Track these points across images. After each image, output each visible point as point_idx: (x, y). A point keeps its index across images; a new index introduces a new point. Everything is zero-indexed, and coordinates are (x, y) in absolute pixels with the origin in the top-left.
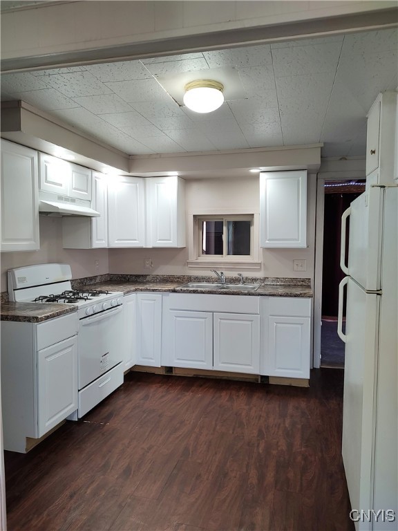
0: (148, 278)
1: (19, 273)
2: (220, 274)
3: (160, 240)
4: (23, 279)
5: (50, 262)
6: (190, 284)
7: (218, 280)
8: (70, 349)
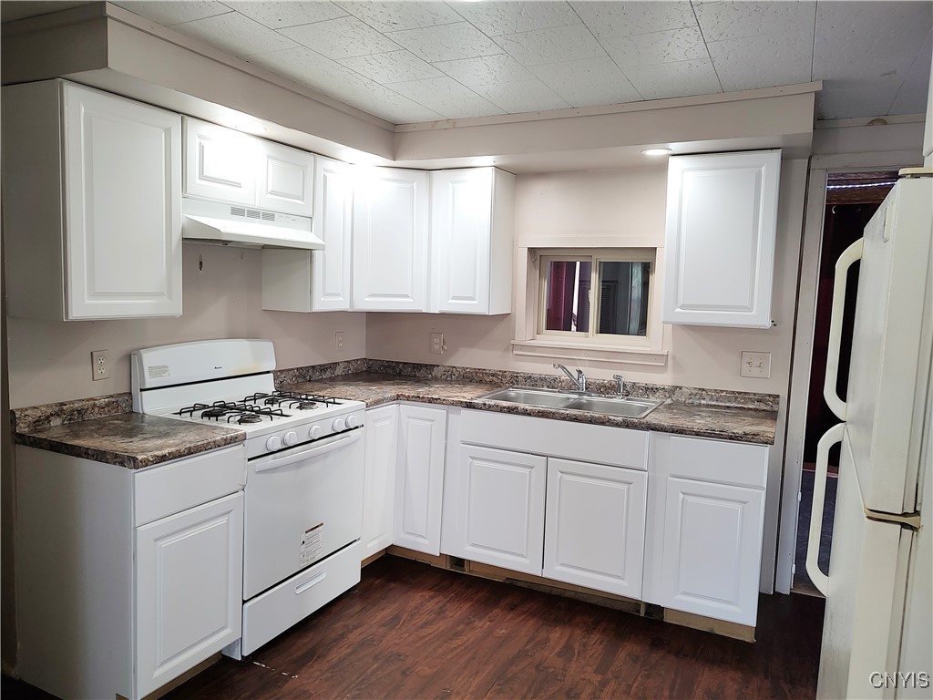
0: (436, 372)
1: (150, 358)
2: (575, 375)
3: (454, 298)
4: (162, 370)
5: (232, 336)
6: (512, 393)
7: (571, 387)
8: (223, 521)
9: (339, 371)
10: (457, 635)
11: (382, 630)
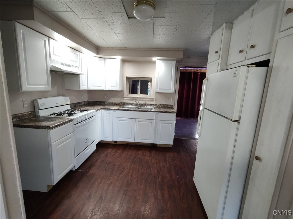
0: (106, 103)
1: (40, 101)
2: (137, 102)
3: (111, 87)
4: (43, 105)
5: (59, 96)
6: (125, 106)
7: (136, 105)
8: (70, 140)
9: (83, 104)
10: (121, 156)
11: (105, 158)
